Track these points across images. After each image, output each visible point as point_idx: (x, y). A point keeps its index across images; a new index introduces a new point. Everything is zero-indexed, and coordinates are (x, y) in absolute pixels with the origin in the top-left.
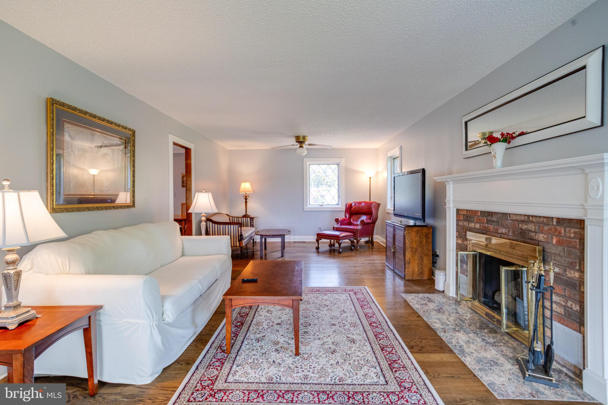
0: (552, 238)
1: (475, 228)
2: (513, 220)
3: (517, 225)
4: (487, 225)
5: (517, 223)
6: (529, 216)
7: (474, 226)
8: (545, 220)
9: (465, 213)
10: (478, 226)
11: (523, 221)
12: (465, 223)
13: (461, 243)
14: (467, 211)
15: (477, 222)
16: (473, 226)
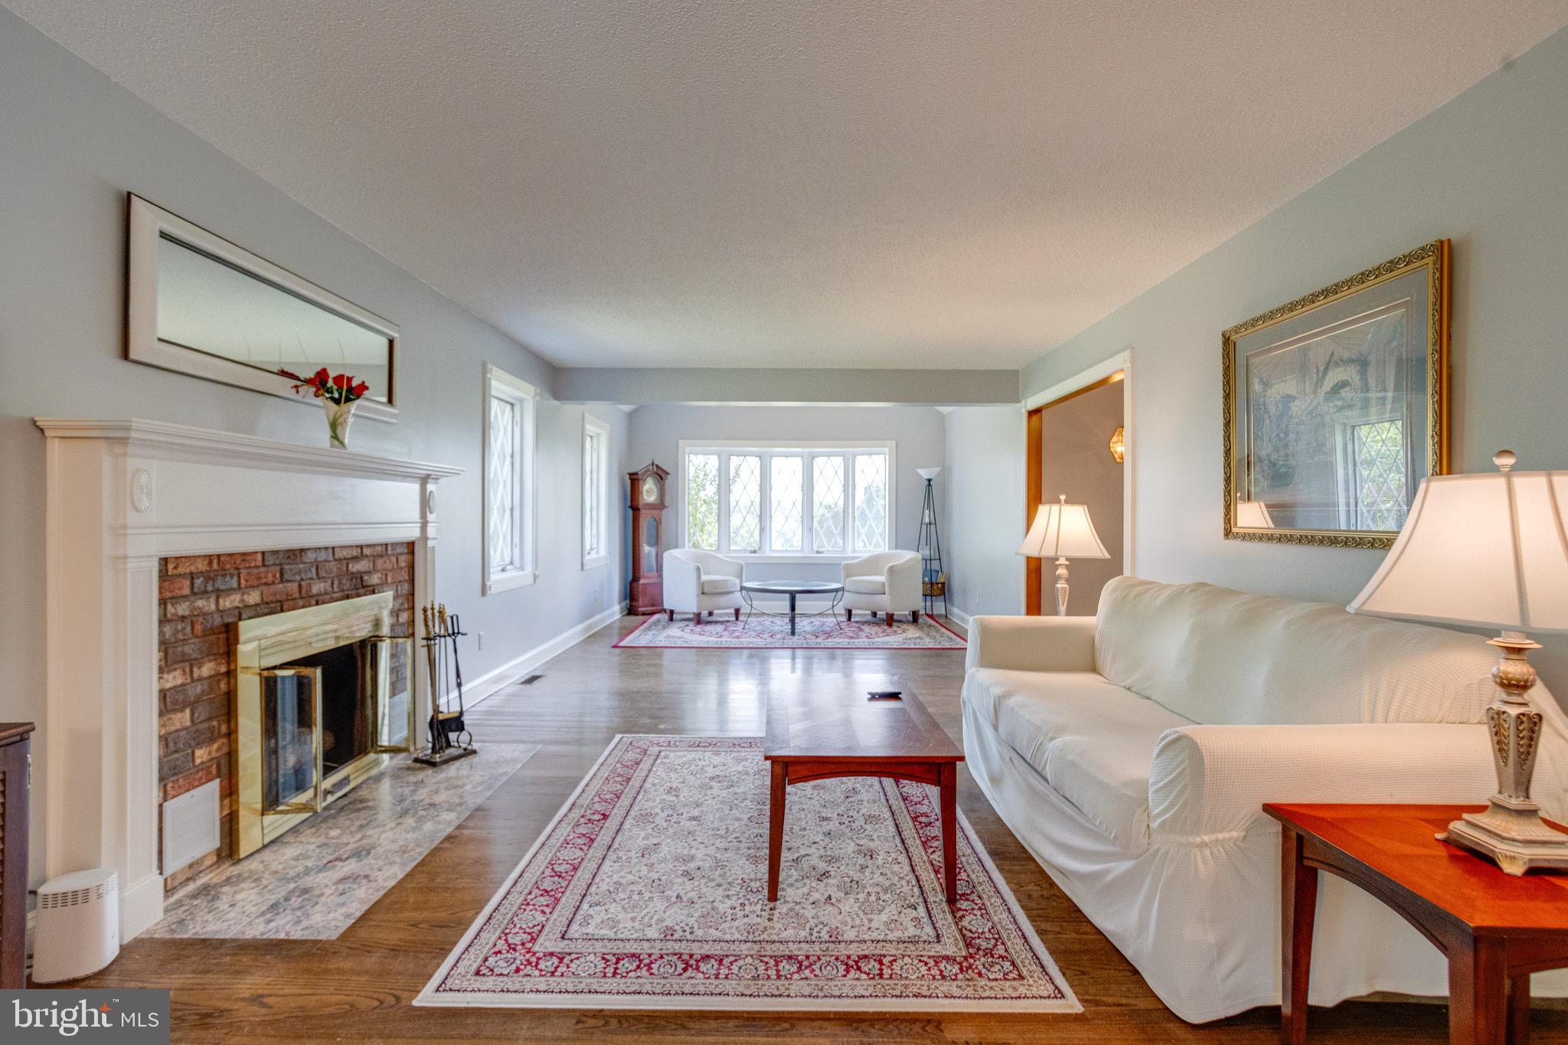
0: (386, 575)
1: (247, 606)
2: (340, 559)
3: (345, 569)
4: (281, 586)
5: (344, 562)
6: (361, 547)
7: (242, 601)
8: (380, 548)
9: (202, 566)
10: (254, 597)
11: (355, 558)
12: (200, 603)
13: (179, 682)
14: (209, 558)
15: (252, 587)
16: (237, 604)
